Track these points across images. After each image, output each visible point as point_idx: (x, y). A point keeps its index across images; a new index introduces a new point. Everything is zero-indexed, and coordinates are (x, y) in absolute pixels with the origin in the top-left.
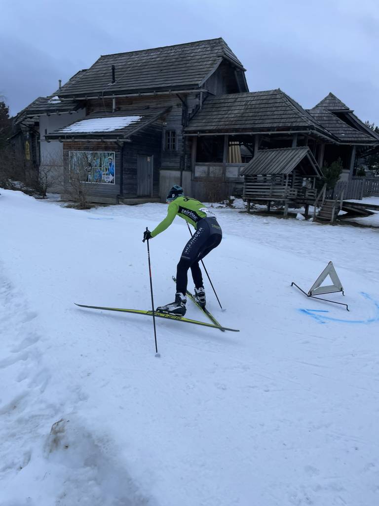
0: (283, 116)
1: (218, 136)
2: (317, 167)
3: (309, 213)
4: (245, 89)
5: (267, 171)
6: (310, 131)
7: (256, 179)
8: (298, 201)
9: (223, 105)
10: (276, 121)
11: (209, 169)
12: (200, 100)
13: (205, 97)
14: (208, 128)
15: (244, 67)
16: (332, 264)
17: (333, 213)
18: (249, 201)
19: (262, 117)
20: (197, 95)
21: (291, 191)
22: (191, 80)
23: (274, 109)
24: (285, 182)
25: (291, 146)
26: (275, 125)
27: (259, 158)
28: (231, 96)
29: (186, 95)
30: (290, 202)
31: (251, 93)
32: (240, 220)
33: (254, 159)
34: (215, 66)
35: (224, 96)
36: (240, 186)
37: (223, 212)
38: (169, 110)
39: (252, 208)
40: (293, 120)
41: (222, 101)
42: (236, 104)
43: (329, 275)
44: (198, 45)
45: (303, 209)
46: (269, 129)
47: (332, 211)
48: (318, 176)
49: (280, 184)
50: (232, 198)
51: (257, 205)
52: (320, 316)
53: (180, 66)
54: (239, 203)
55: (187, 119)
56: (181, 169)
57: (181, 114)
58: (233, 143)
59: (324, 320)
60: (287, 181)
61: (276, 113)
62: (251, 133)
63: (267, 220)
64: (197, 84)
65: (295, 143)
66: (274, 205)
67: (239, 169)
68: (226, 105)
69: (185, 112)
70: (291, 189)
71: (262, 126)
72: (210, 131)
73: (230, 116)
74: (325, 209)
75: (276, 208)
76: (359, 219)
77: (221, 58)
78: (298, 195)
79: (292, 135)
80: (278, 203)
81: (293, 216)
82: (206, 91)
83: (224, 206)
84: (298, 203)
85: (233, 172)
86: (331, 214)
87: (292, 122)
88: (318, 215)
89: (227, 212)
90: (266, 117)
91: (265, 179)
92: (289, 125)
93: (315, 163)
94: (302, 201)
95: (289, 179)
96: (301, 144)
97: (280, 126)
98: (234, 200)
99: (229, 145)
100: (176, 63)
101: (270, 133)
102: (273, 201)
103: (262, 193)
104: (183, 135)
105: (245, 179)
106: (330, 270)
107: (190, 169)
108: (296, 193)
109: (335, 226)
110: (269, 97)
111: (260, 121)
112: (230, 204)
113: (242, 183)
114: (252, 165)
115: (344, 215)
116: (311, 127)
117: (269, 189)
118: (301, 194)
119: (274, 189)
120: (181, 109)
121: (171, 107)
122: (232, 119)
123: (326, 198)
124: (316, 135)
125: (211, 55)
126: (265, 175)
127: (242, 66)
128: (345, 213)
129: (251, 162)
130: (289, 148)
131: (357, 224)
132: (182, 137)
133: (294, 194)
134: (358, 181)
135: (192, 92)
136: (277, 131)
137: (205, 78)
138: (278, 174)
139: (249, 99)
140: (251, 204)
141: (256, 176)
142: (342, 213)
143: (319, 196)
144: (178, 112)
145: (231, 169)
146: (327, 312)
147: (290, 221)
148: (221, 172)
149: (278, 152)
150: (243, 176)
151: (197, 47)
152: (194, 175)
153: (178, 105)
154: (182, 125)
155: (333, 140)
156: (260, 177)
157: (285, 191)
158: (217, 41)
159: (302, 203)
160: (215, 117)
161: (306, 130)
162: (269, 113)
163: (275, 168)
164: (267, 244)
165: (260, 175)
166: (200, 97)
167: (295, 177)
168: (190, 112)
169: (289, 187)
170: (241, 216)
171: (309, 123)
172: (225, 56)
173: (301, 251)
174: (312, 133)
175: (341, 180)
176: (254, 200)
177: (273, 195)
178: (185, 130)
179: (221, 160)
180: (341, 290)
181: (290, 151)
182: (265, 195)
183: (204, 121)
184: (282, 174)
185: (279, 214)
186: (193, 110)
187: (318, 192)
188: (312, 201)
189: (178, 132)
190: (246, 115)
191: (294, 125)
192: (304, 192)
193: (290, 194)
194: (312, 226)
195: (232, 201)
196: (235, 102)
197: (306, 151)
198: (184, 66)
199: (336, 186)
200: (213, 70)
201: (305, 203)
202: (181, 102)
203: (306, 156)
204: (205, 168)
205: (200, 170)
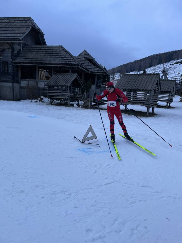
0: (64, 59)
1: (32, 65)
2: (81, 83)
3: (79, 104)
4: (45, 44)
5: (59, 84)
6: (77, 66)
7: (54, 88)
8: (74, 98)
9: (33, 50)
10: (61, 60)
11: (28, 83)
12: (21, 46)
13: (23, 45)
14: (26, 61)
15: (43, 33)
16: (91, 127)
17: (90, 104)
18: (51, 99)
19: (54, 58)
20: (19, 44)
21: (71, 94)
22: (15, 36)
23: (60, 55)
24: (68, 90)
25: (69, 73)
26: (61, 62)
27: (54, 77)
28: (38, 46)
29: (13, 44)
30: (71, 99)
31: (48, 46)
32: (47, 108)
33: (52, 78)
34: (28, 30)
35: (34, 46)
36: (46, 91)
37: (38, 104)
38: (3, 50)
39: (53, 102)
40: (69, 61)
41: (33, 48)
42: (41, 50)
43: (90, 132)
44: (18, 19)
45: (77, 102)
46: (58, 64)
47: (89, 103)
48: (82, 87)
49: (65, 91)
50: (42, 97)
51: (55, 101)
52: (88, 151)
53: (9, 28)
54: (46, 100)
55: (14, 56)
56: (13, 82)
57: (11, 53)
58: (41, 70)
59: (90, 153)
60: (68, 89)
61: (60, 56)
62: (49, 65)
63: (60, 108)
64: (19, 39)
65: (71, 71)
66: (63, 100)
67: (45, 83)
68: (35, 50)
69: (13, 52)
70: (70, 93)
71: (54, 62)
72: (28, 63)
73: (38, 56)
74: (86, 102)
75: (64, 102)
76: (101, 106)
77: (31, 27)
78: (74, 96)
79: (69, 68)
80: (65, 100)
81: (73, 105)
82: (24, 42)
83: (38, 101)
84: (74, 99)
85: (42, 84)
86: (89, 104)
87: (69, 62)
88: (83, 105)
89: (40, 104)
90: (56, 58)
91: (58, 88)
92: (67, 63)
93: (80, 81)
94: (76, 98)
95: (69, 88)
96: (73, 72)
97: (63, 63)
98: (43, 98)
99: (39, 71)
100: (6, 27)
101: (59, 66)
102: (63, 98)
103: (57, 95)
104: (12, 64)
105: (48, 88)
106: (91, 129)
107: (18, 82)
108: (73, 95)
109: (91, 110)
110: (56, 49)
111: (53, 60)
112: (41, 100)
113: (46, 90)
114: (51, 81)
115: (94, 104)
116: (77, 65)
117: (60, 93)
118: (75, 95)
119: (62, 93)
120: (10, 51)
121: (5, 49)
122: (39, 58)
123: (86, 97)
124: (80, 68)
125: (26, 25)
126: (58, 86)
127: (42, 32)
128: (95, 104)
129: (50, 79)
130: (68, 74)
131: (100, 108)
132: (12, 65)
133: (72, 95)
134: (99, 89)
135: (16, 42)
136: (62, 65)
137: (23, 36)
138: (64, 86)
139: (46, 49)
140: (52, 100)
141: (54, 86)
142: (93, 104)
143: (83, 96)
144: (9, 52)
145: (40, 83)
146: (91, 149)
147: (71, 108)
148: (35, 84)
149: (63, 75)
150: (47, 86)
151: (18, 20)
152: (20, 85)
153: (8, 48)
154: (11, 59)
155: (87, 71)
156: (55, 87)
157: (68, 94)
158: (28, 18)
159: (76, 99)
160: (30, 56)
161: (75, 65)
162: (57, 56)
163: (62, 82)
164: (61, 119)
165: (55, 86)
166: (21, 45)
167: (72, 87)
168: (16, 52)
169: (69, 92)
170: (47, 106)
171: (76, 63)
172: (33, 26)
173: (77, 121)
174: (78, 67)
175: (92, 89)
176: (53, 98)
177: (62, 96)
178: (13, 61)
179: (35, 78)
180: (96, 138)
181: (69, 75)
182: (59, 96)
183: (24, 58)
184: (66, 86)
185: (66, 105)
186: (17, 52)
187: (83, 94)
188: (80, 99)
189: (10, 62)
190: (46, 56)
191: (70, 63)
192: (77, 94)
193: (70, 95)
194: (81, 110)
195: (42, 99)
196: (40, 49)
197: (76, 75)
198: (11, 28)
199: (90, 92)
200: (27, 33)
201: (77, 100)
202: (10, 47)
203: (76, 77)
204: (27, 82)
205: (24, 83)
